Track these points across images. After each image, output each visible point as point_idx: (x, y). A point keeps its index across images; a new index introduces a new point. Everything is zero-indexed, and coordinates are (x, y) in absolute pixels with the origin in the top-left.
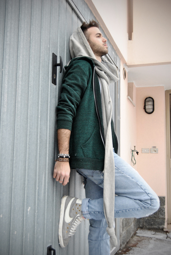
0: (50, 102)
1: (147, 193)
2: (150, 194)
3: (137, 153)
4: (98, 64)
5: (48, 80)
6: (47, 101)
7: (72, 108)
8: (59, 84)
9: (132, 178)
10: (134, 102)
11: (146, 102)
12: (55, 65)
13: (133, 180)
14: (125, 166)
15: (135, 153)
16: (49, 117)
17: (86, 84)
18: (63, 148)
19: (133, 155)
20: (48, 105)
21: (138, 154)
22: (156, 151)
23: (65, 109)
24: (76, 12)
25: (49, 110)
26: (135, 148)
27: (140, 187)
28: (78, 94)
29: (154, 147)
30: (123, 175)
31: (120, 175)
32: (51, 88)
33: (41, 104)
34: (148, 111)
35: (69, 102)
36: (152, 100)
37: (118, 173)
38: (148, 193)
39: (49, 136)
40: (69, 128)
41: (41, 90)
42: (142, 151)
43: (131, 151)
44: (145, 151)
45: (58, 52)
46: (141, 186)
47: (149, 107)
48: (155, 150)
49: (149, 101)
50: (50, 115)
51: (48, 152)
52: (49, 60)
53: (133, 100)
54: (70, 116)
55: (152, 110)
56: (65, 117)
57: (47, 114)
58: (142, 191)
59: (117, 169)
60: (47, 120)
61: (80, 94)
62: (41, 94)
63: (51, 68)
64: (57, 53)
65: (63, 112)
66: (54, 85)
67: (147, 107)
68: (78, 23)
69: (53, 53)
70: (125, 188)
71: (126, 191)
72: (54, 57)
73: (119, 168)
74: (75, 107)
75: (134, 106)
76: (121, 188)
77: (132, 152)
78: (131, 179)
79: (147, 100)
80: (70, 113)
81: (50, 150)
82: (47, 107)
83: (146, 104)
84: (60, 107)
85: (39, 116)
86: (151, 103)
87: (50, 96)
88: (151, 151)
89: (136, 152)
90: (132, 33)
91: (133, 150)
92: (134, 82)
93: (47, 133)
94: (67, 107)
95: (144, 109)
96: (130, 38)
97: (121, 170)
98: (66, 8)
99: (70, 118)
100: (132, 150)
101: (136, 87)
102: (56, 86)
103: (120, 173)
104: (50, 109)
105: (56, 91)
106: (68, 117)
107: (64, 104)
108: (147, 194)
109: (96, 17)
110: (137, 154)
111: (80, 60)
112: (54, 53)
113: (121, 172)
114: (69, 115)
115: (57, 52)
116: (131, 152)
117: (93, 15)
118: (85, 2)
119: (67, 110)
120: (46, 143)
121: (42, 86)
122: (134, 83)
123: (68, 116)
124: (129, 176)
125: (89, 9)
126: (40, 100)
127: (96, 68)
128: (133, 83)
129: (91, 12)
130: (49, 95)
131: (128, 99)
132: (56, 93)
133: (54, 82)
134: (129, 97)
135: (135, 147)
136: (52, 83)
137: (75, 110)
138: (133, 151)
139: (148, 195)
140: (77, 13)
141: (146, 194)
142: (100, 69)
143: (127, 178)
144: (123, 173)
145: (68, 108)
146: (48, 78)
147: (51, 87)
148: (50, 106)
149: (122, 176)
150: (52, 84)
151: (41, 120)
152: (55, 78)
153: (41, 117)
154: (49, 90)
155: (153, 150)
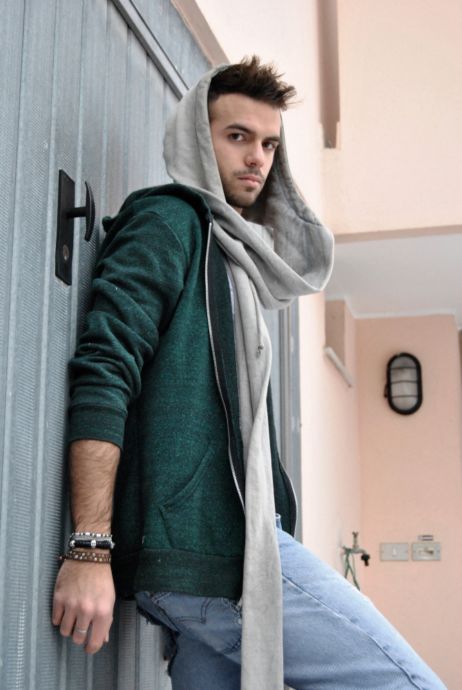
0: (48, 345)
1: (408, 673)
2: (419, 678)
3: (365, 558)
4: (222, 212)
5: (43, 264)
6: (39, 340)
7: (126, 364)
8: (80, 282)
9: (354, 621)
10: (349, 368)
11: (392, 372)
12: (66, 214)
13: (357, 627)
14: (325, 579)
15: (356, 559)
16: (42, 398)
17: (181, 281)
18: (89, 510)
19: (349, 567)
20: (39, 354)
21: (367, 564)
22: (431, 552)
23: (100, 367)
24: (141, 35)
25: (43, 372)
26: (355, 542)
27: (382, 653)
28: (150, 316)
29: (427, 538)
30: (319, 609)
31: (309, 609)
32: (51, 295)
33: (16, 350)
34: (399, 402)
35: (117, 343)
36: (412, 363)
37: (299, 602)
38: (413, 677)
39: (45, 470)
40: (114, 437)
41: (18, 298)
42: (381, 552)
43: (343, 551)
44: (395, 552)
45: (79, 169)
46: (386, 648)
47: (404, 390)
48: (430, 549)
49: (401, 368)
50: (47, 390)
51: (37, 529)
52: (46, 195)
53: (344, 364)
54: (117, 393)
55: (412, 402)
56: (101, 398)
57: (37, 386)
58: (392, 667)
59: (296, 590)
60: (37, 409)
61: (156, 315)
62: (17, 311)
63: (54, 222)
64: (74, 173)
65: (94, 380)
66: (62, 282)
67: (396, 390)
68: (148, 75)
69: (60, 171)
70: (328, 660)
71: (331, 670)
72: (66, 184)
73: (304, 585)
74: (136, 360)
75: (350, 386)
76: (311, 660)
77: (345, 556)
78: (348, 623)
79: (397, 363)
80: (121, 382)
81: (46, 523)
82: (39, 362)
83: (393, 379)
84: (83, 361)
85: (10, 394)
86: (409, 375)
87: (49, 321)
88: (413, 552)
89: (361, 555)
90: (338, 125)
91: (350, 546)
92: (347, 298)
93: (35, 458)
94: (109, 359)
95: (385, 396)
96: (330, 140)
97: (312, 593)
98: (108, 23)
99: (119, 402)
100: (344, 548)
101: (356, 316)
102: (71, 290)
103: (307, 602)
104: (48, 370)
105: (70, 306)
106: (110, 399)
107: (96, 349)
108: (410, 680)
109: (210, 59)
110: (363, 562)
111: (158, 197)
112: (65, 171)
113: (310, 599)
114: (114, 389)
115: (75, 168)
116: (342, 555)
117: (200, 51)
118: (171, 5)
119: (107, 373)
120: (33, 496)
121: (19, 286)
122: (349, 304)
123: (113, 395)
124: (340, 612)
125: (188, 31)
126: (12, 334)
127: (216, 227)
128: (343, 303)
129: (194, 43)
130: (45, 318)
131: (328, 357)
132: (70, 313)
133: (63, 272)
134: (330, 351)
135: (355, 535)
136: (57, 275)
137: (138, 372)
138: (348, 551)
139: (413, 681)
140: (144, 39)
141: (406, 679)
142: (232, 231)
143: (335, 621)
144: (318, 605)
145: (114, 364)
146: (44, 259)
147: (51, 288)
148: (48, 359)
149: (316, 614)
150: (57, 280)
151: (14, 408)
152: (66, 258)
153: (14, 395)
154: (46, 301)
155: (422, 549)
